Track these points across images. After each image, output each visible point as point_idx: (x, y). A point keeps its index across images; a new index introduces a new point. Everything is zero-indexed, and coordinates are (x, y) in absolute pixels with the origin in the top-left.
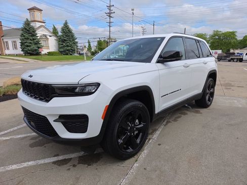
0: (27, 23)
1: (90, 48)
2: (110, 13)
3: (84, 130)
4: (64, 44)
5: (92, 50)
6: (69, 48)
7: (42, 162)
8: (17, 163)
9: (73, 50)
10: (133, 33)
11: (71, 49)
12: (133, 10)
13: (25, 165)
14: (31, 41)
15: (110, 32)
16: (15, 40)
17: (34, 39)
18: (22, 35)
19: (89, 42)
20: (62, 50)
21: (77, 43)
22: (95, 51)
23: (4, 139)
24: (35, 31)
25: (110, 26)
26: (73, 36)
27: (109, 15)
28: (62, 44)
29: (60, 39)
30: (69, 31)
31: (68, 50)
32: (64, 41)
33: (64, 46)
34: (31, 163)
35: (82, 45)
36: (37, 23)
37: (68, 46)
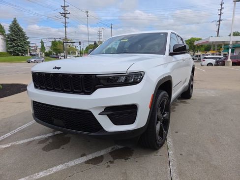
1: (43, 49)
2: (65, 13)
3: (132, 121)
4: (14, 44)
5: (46, 51)
6: (21, 48)
7: (72, 163)
8: (42, 170)
9: (25, 51)
10: (88, 34)
11: (23, 50)
12: (87, 12)
13: (55, 170)
15: (66, 32)
19: (42, 42)
20: (11, 50)
21: (29, 42)
22: (49, 51)
23: (4, 146)
25: (66, 27)
26: (24, 35)
27: (65, 15)
28: (12, 44)
29: (8, 38)
30: (19, 29)
31: (18, 51)
32: (13, 40)
33: (14, 46)
34: (60, 167)
35: (34, 45)
37: (18, 46)
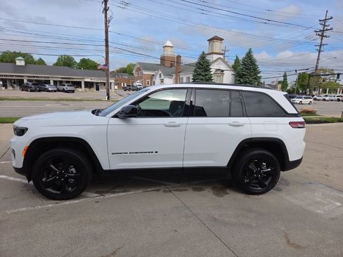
0: (203, 57)
1: (284, 84)
2: (323, 31)
4: (242, 80)
5: (288, 87)
14: (202, 78)
15: (318, 59)
16: (188, 76)
17: (206, 75)
18: (195, 71)
19: (285, 76)
21: (260, 78)
22: (293, 88)
24: (210, 66)
25: (320, 51)
26: (255, 69)
27: (322, 33)
30: (251, 62)
32: (242, 76)
36: (214, 55)
